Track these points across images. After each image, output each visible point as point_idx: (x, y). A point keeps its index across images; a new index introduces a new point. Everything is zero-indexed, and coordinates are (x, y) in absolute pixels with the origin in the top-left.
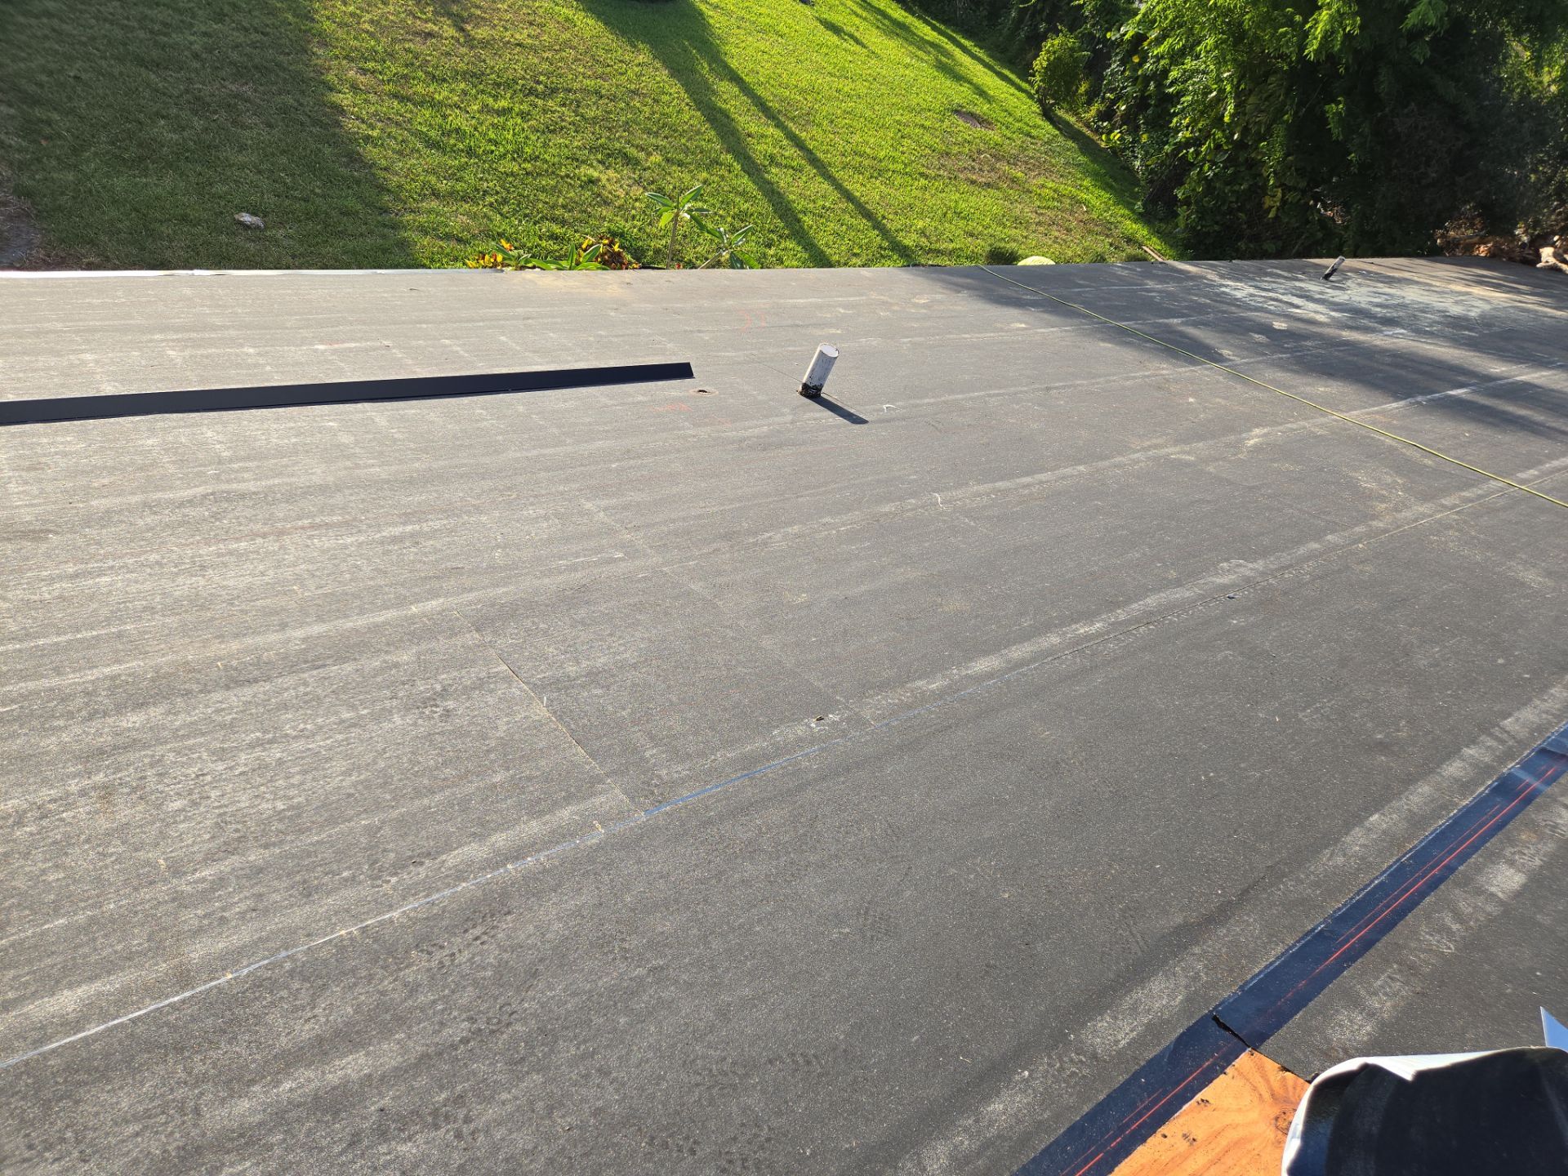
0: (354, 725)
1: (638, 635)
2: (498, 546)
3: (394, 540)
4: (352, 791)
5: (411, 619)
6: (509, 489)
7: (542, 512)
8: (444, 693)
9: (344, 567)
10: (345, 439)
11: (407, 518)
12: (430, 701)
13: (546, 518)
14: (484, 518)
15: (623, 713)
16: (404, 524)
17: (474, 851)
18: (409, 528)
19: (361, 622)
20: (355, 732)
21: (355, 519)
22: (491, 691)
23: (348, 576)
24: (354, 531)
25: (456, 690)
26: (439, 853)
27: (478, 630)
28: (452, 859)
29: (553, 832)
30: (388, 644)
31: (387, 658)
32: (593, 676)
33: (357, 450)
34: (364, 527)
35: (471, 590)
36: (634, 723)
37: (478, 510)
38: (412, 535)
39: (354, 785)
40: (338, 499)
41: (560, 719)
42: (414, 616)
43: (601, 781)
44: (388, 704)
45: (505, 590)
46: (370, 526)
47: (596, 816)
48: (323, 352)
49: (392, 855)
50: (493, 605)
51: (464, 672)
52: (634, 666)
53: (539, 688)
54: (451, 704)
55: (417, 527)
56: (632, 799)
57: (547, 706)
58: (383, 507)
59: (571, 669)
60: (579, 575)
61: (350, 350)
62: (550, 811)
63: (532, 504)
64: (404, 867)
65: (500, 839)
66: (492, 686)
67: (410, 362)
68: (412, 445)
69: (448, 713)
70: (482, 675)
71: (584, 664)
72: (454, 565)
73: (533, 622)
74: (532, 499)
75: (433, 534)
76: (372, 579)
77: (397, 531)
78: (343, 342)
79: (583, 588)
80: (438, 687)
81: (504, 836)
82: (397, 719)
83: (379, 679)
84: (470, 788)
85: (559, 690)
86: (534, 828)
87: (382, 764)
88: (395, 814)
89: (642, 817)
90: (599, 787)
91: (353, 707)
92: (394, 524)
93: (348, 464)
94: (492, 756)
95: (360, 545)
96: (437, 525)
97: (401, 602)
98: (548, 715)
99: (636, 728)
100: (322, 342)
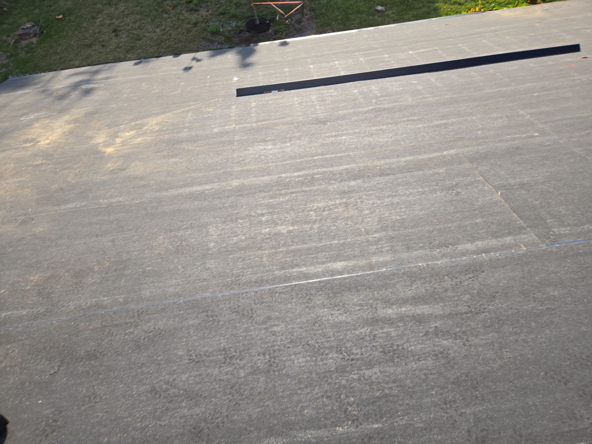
0: (423, 194)
2: (479, 129)
3: (438, 126)
4: (422, 217)
5: (444, 157)
8: (457, 185)
9: (419, 136)
10: (420, 87)
11: (443, 117)
12: (451, 188)
14: (474, 118)
15: (536, 202)
16: (441, 120)
17: (469, 246)
18: (443, 121)
19: (425, 156)
20: (423, 196)
21: (423, 118)
22: (476, 187)
23: (420, 139)
24: (423, 122)
25: (461, 185)
26: (456, 244)
27: (471, 162)
28: (460, 247)
29: (502, 245)
30: (435, 165)
31: (435, 170)
32: (522, 185)
33: (424, 91)
34: (426, 121)
35: (468, 146)
37: (471, 114)
38: (445, 124)
39: (424, 215)
40: (416, 110)
41: (506, 201)
42: (445, 155)
43: (524, 229)
44: (435, 187)
45: (482, 147)
46: (428, 121)
47: (523, 243)
48: (412, 54)
49: (437, 242)
50: (477, 153)
51: (465, 178)
53: (497, 188)
54: (459, 190)
55: (446, 121)
57: (500, 195)
58: (433, 113)
59: (512, 181)
60: (516, 142)
61: (422, 52)
62: (501, 237)
63: (495, 112)
64: (442, 247)
65: (480, 244)
66: (476, 185)
67: (444, 55)
68: (445, 89)
69: (458, 194)
70: (472, 180)
71: (518, 180)
72: (461, 136)
73: (495, 161)
75: (453, 124)
76: (429, 140)
77: (439, 122)
78: (419, 49)
79: (518, 148)
80: (454, 183)
82: (438, 193)
83: (432, 178)
84: (467, 223)
85: (506, 189)
86: (493, 242)
87: (433, 209)
88: (438, 227)
89: (544, 246)
90: (524, 231)
91: (422, 187)
92: (437, 120)
93: (421, 97)
94: (476, 212)
95: (425, 128)
96: (454, 120)
97: (440, 150)
98: (501, 199)
100: (411, 50)
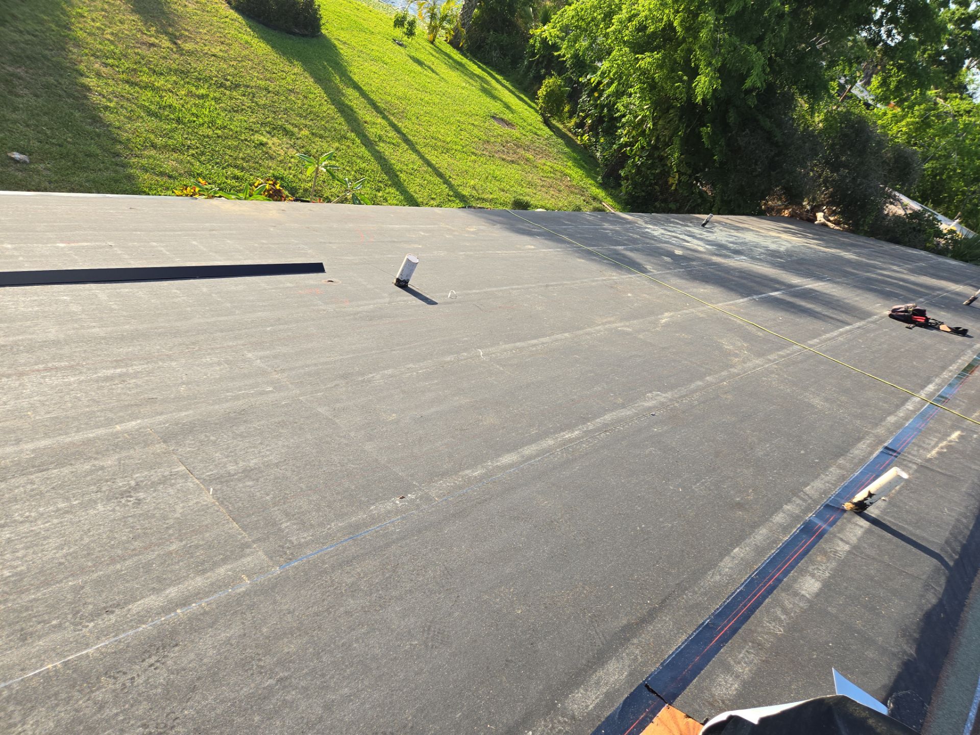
0: (67, 512)
1: (280, 443)
2: (183, 383)
3: (107, 379)
4: (63, 560)
5: (115, 435)
6: (193, 343)
7: (216, 360)
8: (138, 487)
9: (67, 398)
10: (75, 308)
11: (118, 363)
12: (126, 494)
13: (219, 364)
14: (174, 364)
15: (267, 498)
16: (115, 368)
17: (153, 601)
18: (118, 371)
19: (77, 437)
20: (69, 517)
21: (78, 364)
22: (172, 485)
23: (70, 405)
24: (77, 372)
25: (146, 485)
26: (126, 603)
27: (165, 442)
28: (135, 608)
29: (212, 584)
30: (97, 453)
31: (96, 462)
32: (247, 473)
33: (83, 316)
34: (85, 370)
35: (162, 414)
36: (275, 504)
37: (170, 358)
38: (120, 375)
39: (65, 556)
40: (66, 350)
41: (222, 503)
42: (118, 432)
43: (249, 547)
44: (94, 496)
45: (186, 413)
46: (89, 369)
47: (243, 572)
48: (62, 248)
49: (91, 607)
50: (177, 424)
51: (152, 472)
52: (277, 465)
53: (207, 482)
54: (141, 495)
55: (124, 370)
56: (271, 558)
57: (213, 495)
58: (99, 356)
59: (231, 468)
60: (240, 402)
61: (83, 247)
62: (211, 569)
63: (209, 354)
64: (99, 615)
65: (173, 592)
66: (173, 481)
67: (127, 257)
68: (125, 313)
69: (139, 502)
70: (167, 473)
71: (241, 464)
72: (151, 396)
73: (206, 436)
74: (209, 351)
75: (136, 375)
76: (88, 406)
77: (110, 372)
78: (78, 242)
79: (243, 412)
80: (133, 483)
81: (176, 589)
82: (100, 507)
83: (88, 478)
84: (152, 556)
85: (222, 483)
86: (199, 582)
87: (86, 540)
88: (95, 576)
89: (277, 570)
90: (248, 551)
91: (68, 499)
92: (107, 368)
93: (76, 325)
94: (171, 532)
95: (80, 382)
96: (139, 368)
97: (109, 422)
98: (213, 500)
99: (276, 508)
100: (62, 242)
